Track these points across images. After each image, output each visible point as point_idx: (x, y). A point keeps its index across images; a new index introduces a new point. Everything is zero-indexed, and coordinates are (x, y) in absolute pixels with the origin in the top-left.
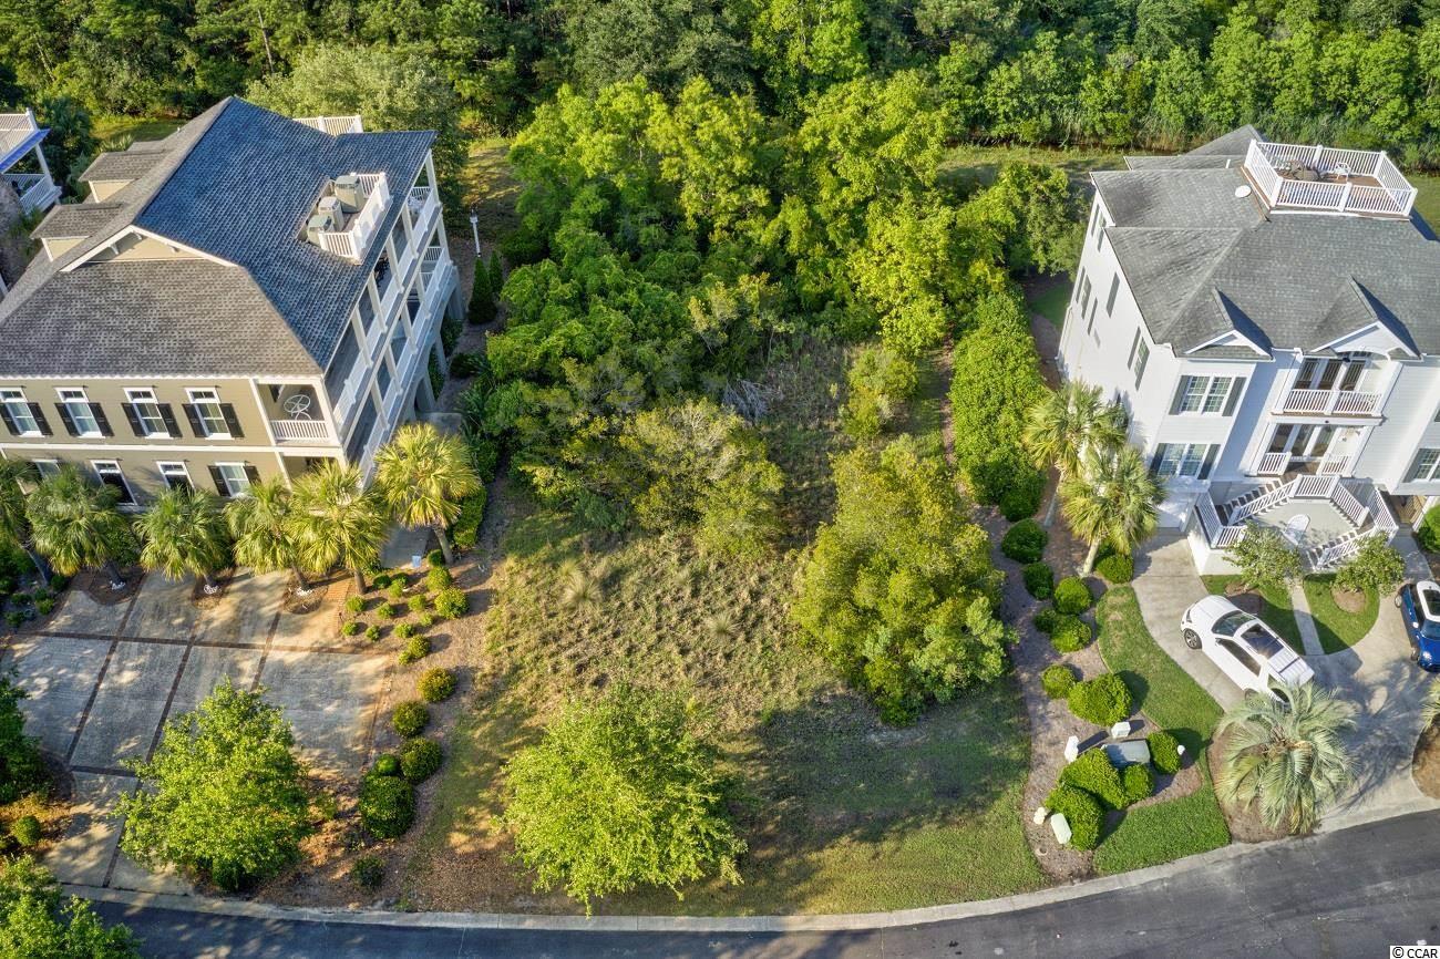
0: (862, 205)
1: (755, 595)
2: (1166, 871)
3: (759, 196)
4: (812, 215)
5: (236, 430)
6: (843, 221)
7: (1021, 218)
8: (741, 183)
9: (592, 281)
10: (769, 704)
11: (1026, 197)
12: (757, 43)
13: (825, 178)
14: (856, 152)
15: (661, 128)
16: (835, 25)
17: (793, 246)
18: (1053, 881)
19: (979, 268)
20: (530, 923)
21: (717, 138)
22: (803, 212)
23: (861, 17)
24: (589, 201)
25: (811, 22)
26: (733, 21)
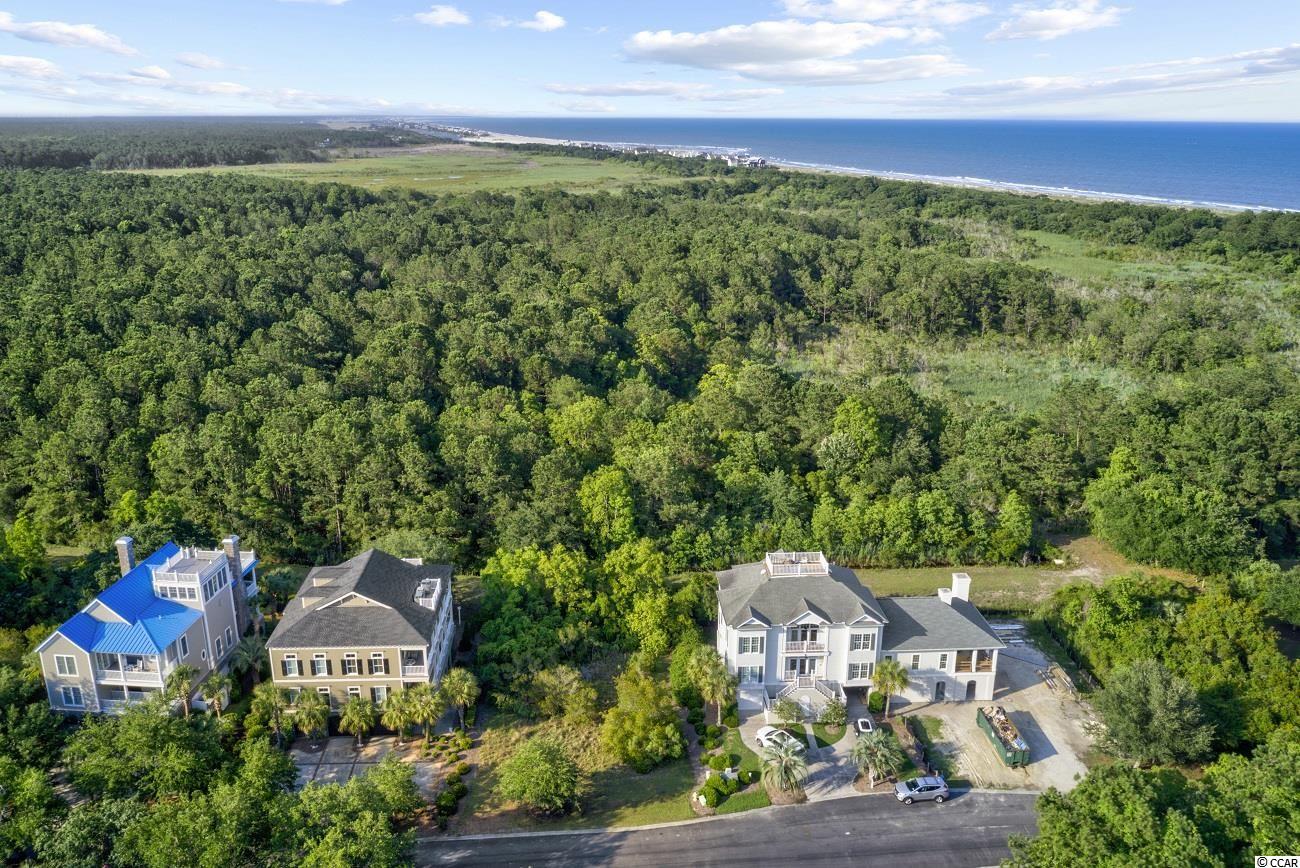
0: (631, 595)
1: (588, 738)
2: (744, 813)
3: (587, 593)
4: (610, 600)
5: (387, 671)
6: (623, 602)
7: (700, 598)
8: (579, 588)
9: (518, 626)
10: (594, 769)
11: (701, 588)
12: (586, 528)
13: (615, 584)
14: (628, 573)
15: (545, 566)
16: (622, 519)
17: (603, 613)
18: (698, 816)
19: (681, 618)
20: (505, 836)
21: (568, 569)
22: (606, 598)
23: (633, 515)
24: (515, 597)
25: (611, 517)
26: (575, 519)
